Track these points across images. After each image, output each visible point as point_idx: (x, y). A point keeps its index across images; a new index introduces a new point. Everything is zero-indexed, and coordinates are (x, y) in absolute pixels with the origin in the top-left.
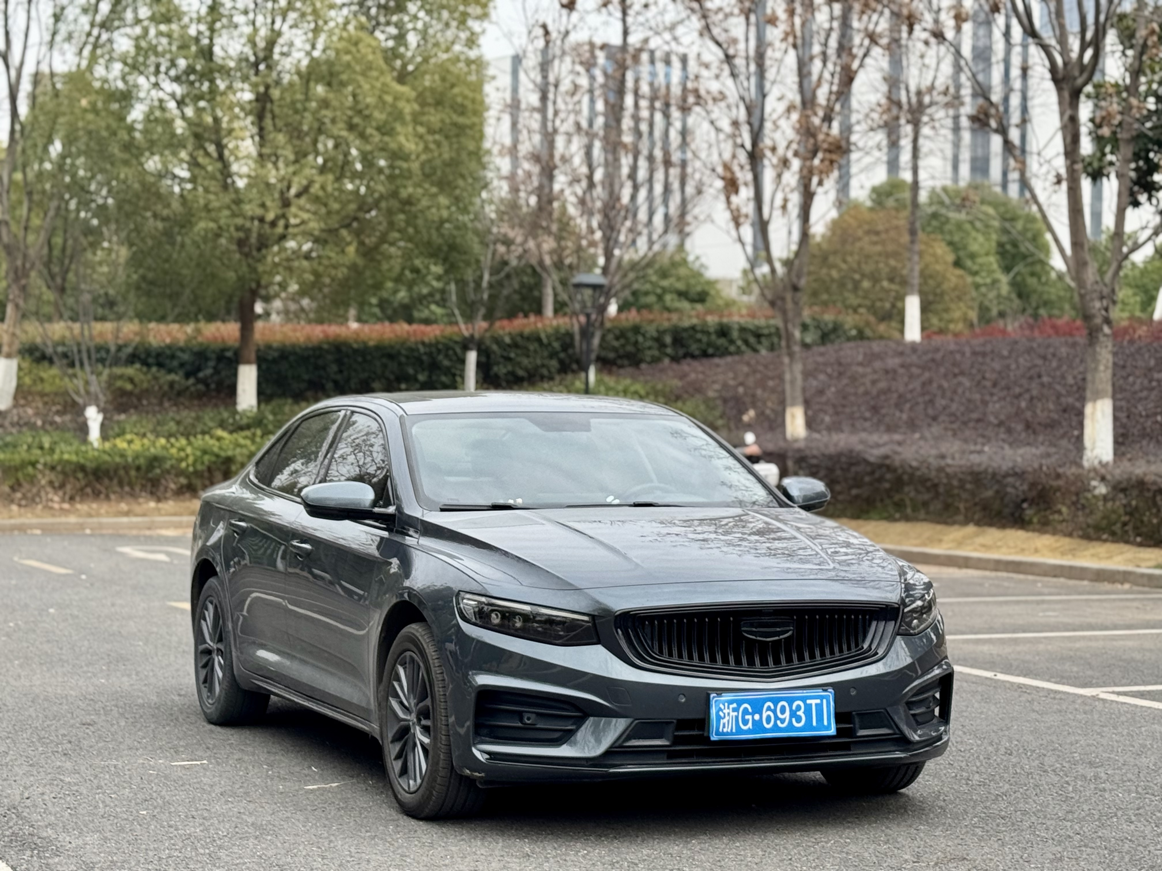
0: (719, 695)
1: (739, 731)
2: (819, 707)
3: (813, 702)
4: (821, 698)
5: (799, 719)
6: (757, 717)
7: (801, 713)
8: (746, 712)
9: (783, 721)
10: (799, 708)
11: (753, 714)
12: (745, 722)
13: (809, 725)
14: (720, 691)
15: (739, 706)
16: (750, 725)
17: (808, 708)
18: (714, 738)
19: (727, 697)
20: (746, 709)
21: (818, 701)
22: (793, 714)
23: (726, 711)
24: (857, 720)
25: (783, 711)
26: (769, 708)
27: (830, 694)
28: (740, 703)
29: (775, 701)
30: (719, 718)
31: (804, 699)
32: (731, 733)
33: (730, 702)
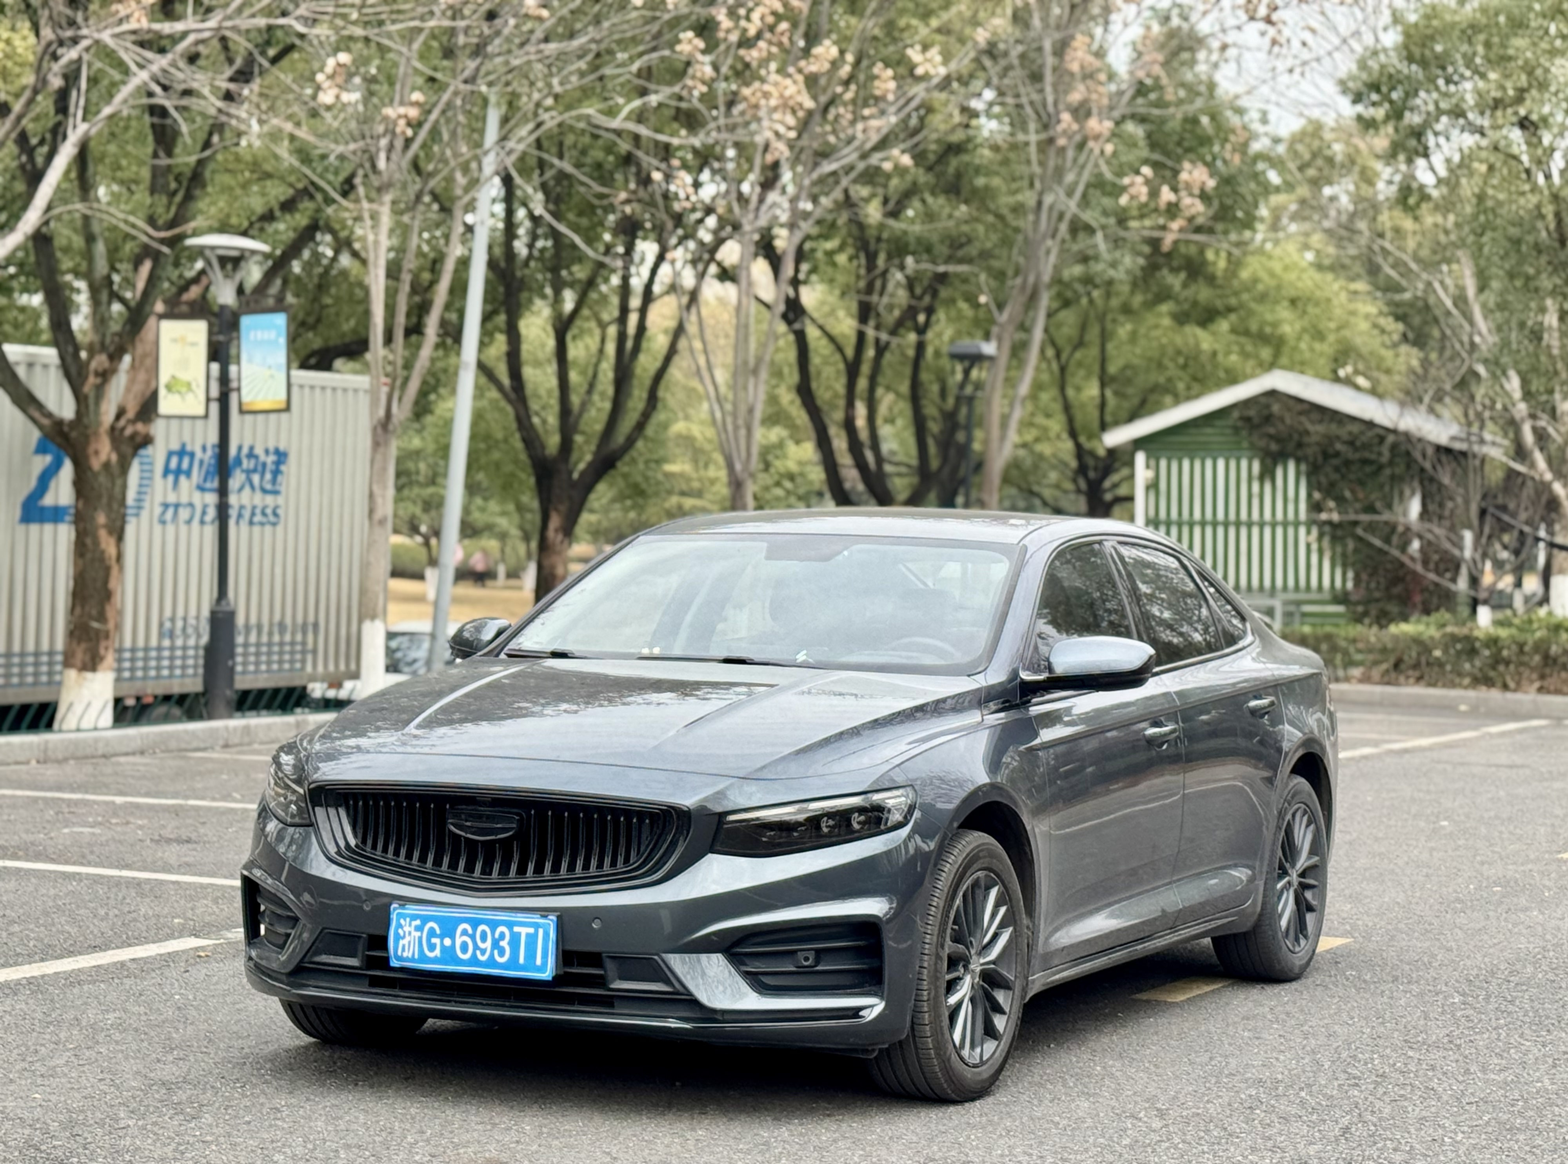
0: (402, 906)
1: (423, 958)
2: (532, 940)
3: (524, 931)
4: (537, 926)
5: (502, 953)
6: (447, 942)
7: (504, 944)
8: (432, 933)
9: (483, 952)
10: (502, 936)
11: (442, 937)
12: (432, 948)
13: (513, 962)
14: (405, 900)
15: (424, 923)
16: (437, 952)
17: (515, 940)
18: (394, 963)
19: (412, 909)
20: (432, 930)
21: (531, 930)
22: (496, 944)
23: (407, 929)
24: (609, 965)
25: (484, 938)
26: (465, 933)
27: (551, 922)
28: (425, 920)
29: (475, 923)
30: (398, 938)
31: (510, 925)
32: (413, 960)
33: (414, 917)
